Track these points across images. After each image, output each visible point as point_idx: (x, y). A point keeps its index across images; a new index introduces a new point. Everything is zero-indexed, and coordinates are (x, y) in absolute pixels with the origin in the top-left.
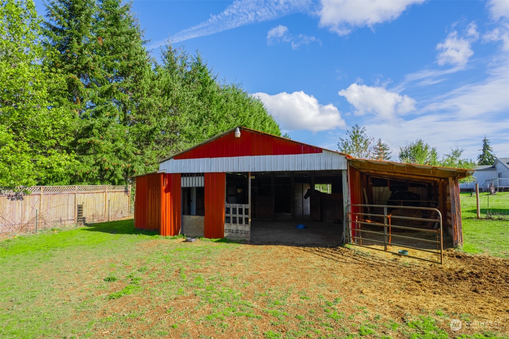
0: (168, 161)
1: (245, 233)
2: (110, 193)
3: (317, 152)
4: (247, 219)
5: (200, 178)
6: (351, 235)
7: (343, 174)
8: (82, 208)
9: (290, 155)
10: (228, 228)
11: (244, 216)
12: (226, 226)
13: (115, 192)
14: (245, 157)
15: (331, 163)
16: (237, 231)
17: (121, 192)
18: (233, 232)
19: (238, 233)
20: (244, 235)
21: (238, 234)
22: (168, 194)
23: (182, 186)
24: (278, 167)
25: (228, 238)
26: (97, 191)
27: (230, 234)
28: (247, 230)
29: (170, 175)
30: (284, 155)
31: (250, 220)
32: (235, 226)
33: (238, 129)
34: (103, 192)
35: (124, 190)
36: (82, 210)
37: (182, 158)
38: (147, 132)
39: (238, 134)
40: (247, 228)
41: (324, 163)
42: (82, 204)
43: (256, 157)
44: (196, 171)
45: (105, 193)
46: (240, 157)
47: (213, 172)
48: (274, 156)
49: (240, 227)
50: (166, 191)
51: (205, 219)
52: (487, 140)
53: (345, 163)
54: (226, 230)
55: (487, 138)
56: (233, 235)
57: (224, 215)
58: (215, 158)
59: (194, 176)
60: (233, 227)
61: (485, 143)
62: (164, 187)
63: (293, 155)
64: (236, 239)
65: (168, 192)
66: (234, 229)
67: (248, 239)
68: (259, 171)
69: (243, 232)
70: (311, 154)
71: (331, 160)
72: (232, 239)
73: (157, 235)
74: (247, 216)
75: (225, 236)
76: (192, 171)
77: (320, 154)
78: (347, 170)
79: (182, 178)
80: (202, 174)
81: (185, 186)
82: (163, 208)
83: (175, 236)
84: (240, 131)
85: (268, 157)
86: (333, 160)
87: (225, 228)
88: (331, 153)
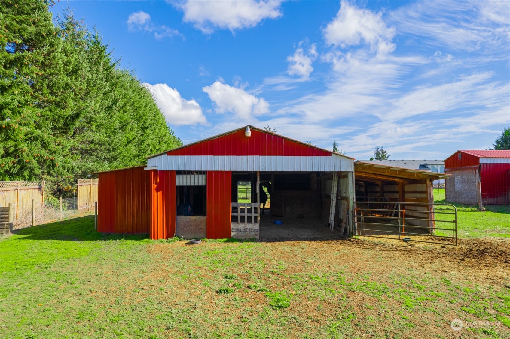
0: (159, 157)
1: (254, 231)
2: (22, 190)
3: (327, 155)
4: (256, 218)
5: (200, 176)
6: (356, 228)
7: (349, 175)
8: (8, 211)
9: (302, 157)
10: (235, 228)
11: (253, 215)
12: (233, 226)
13: (28, 189)
14: (254, 156)
15: (339, 166)
16: (245, 230)
17: (34, 189)
18: (240, 231)
19: (246, 231)
20: (253, 233)
21: (247, 233)
22: (160, 193)
23: (177, 184)
24: (290, 168)
25: (235, 238)
26: (7, 189)
27: (237, 234)
28: (256, 228)
29: (162, 172)
30: (296, 157)
31: (259, 219)
32: (244, 225)
33: (249, 128)
34: (15, 190)
35: (38, 187)
36: (8, 214)
37: (179, 155)
38: (67, 118)
39: (249, 133)
40: (257, 226)
41: (333, 165)
42: (7, 206)
43: (267, 157)
44: (197, 169)
45: (16, 191)
46: (249, 156)
47: (217, 170)
48: (286, 157)
49: (249, 226)
50: (157, 190)
51: (207, 219)
52: (336, 144)
53: (351, 165)
54: (233, 229)
55: (336, 142)
56: (240, 234)
57: (231, 214)
58: (220, 156)
59: (192, 174)
60: (241, 226)
61: (335, 146)
62: (155, 186)
63: (305, 157)
64: (244, 238)
65: (159, 191)
66: (242, 228)
67: (258, 238)
68: (270, 170)
69: (252, 231)
70: (321, 157)
71: (339, 163)
72: (240, 238)
73: (147, 240)
74: (256, 215)
75: (231, 235)
76: (192, 169)
77: (329, 157)
78: (353, 172)
79: (177, 176)
80: (204, 172)
81: (181, 184)
82: (154, 209)
83: (170, 239)
84: (251, 130)
85: (279, 157)
86: (341, 162)
87: (232, 227)
88: (339, 157)
